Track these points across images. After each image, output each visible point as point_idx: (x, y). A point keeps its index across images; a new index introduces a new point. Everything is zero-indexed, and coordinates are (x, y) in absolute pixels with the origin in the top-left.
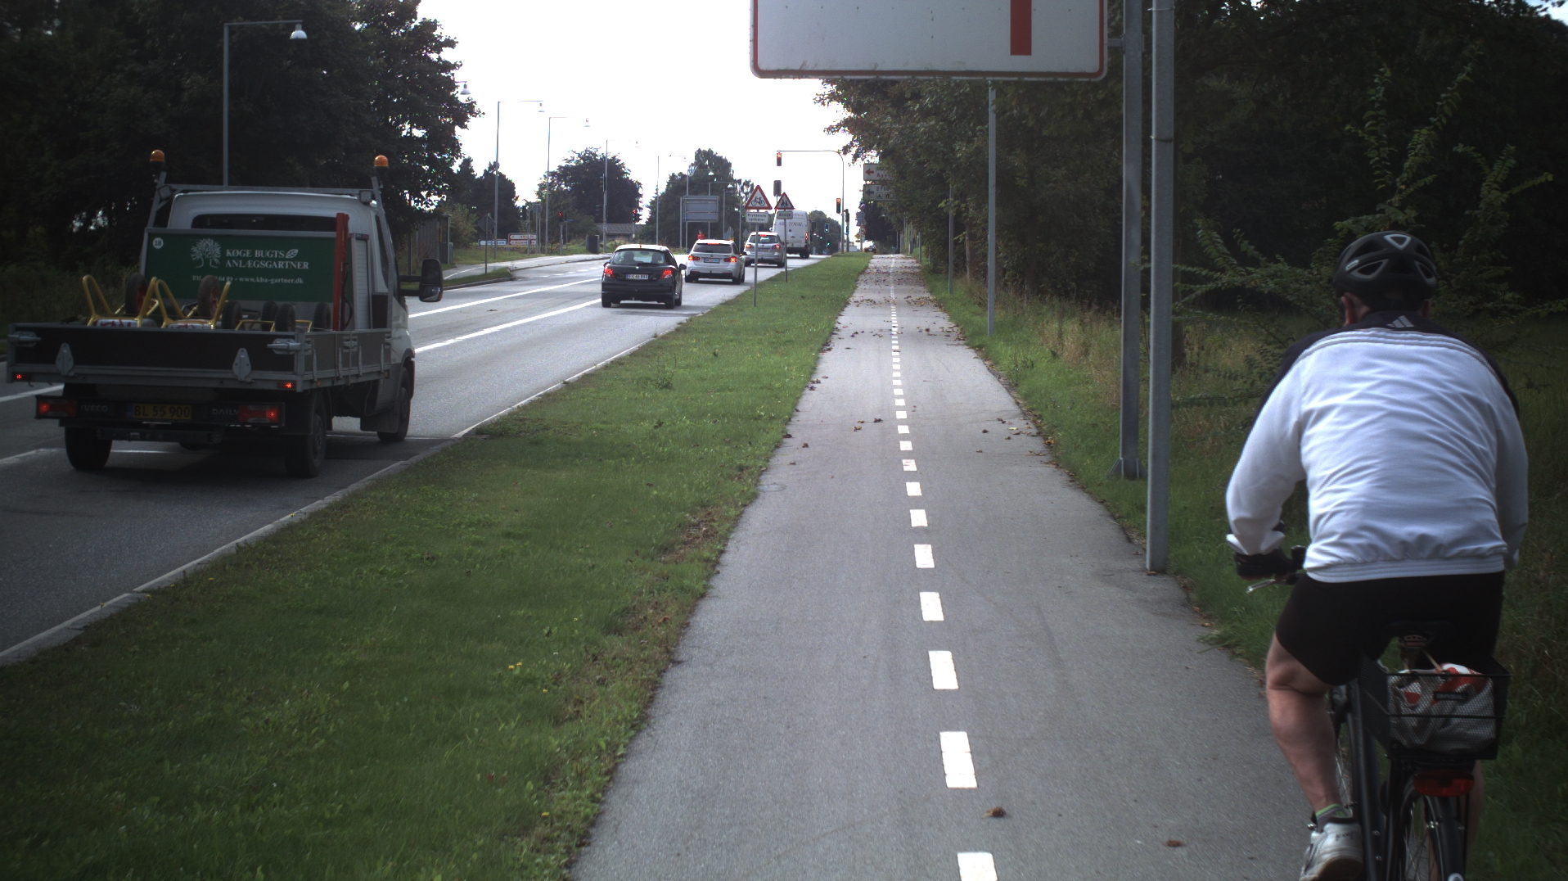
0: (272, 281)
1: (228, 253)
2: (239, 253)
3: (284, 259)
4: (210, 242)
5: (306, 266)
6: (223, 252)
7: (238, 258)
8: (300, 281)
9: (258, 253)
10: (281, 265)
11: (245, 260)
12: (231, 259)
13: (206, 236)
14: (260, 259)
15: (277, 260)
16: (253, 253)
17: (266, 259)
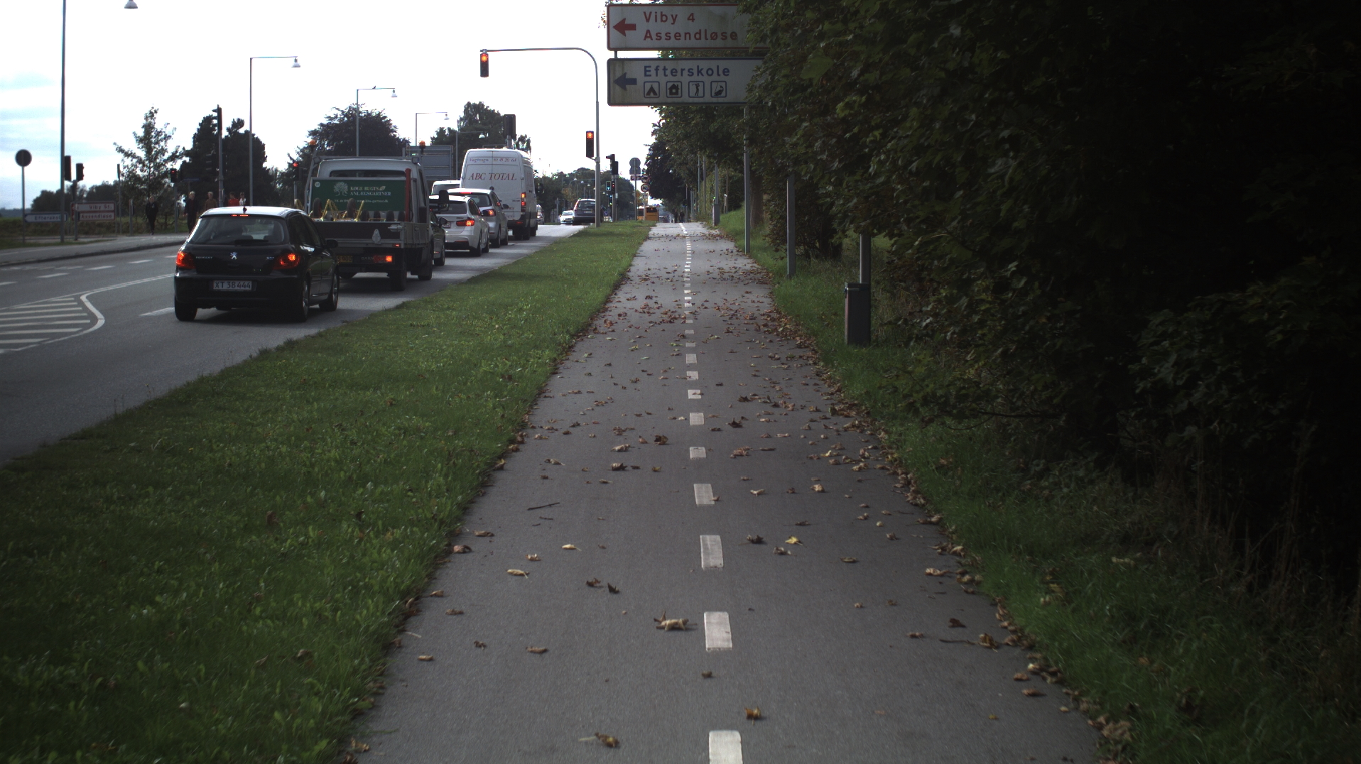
0: (374, 201)
1: (352, 188)
2: (357, 188)
3: (379, 191)
4: (342, 184)
6: (349, 188)
7: (356, 191)
8: (386, 201)
9: (366, 188)
10: (377, 193)
11: (360, 192)
12: (353, 191)
13: (341, 181)
14: (367, 191)
15: (376, 191)
16: (363, 188)
17: (370, 191)
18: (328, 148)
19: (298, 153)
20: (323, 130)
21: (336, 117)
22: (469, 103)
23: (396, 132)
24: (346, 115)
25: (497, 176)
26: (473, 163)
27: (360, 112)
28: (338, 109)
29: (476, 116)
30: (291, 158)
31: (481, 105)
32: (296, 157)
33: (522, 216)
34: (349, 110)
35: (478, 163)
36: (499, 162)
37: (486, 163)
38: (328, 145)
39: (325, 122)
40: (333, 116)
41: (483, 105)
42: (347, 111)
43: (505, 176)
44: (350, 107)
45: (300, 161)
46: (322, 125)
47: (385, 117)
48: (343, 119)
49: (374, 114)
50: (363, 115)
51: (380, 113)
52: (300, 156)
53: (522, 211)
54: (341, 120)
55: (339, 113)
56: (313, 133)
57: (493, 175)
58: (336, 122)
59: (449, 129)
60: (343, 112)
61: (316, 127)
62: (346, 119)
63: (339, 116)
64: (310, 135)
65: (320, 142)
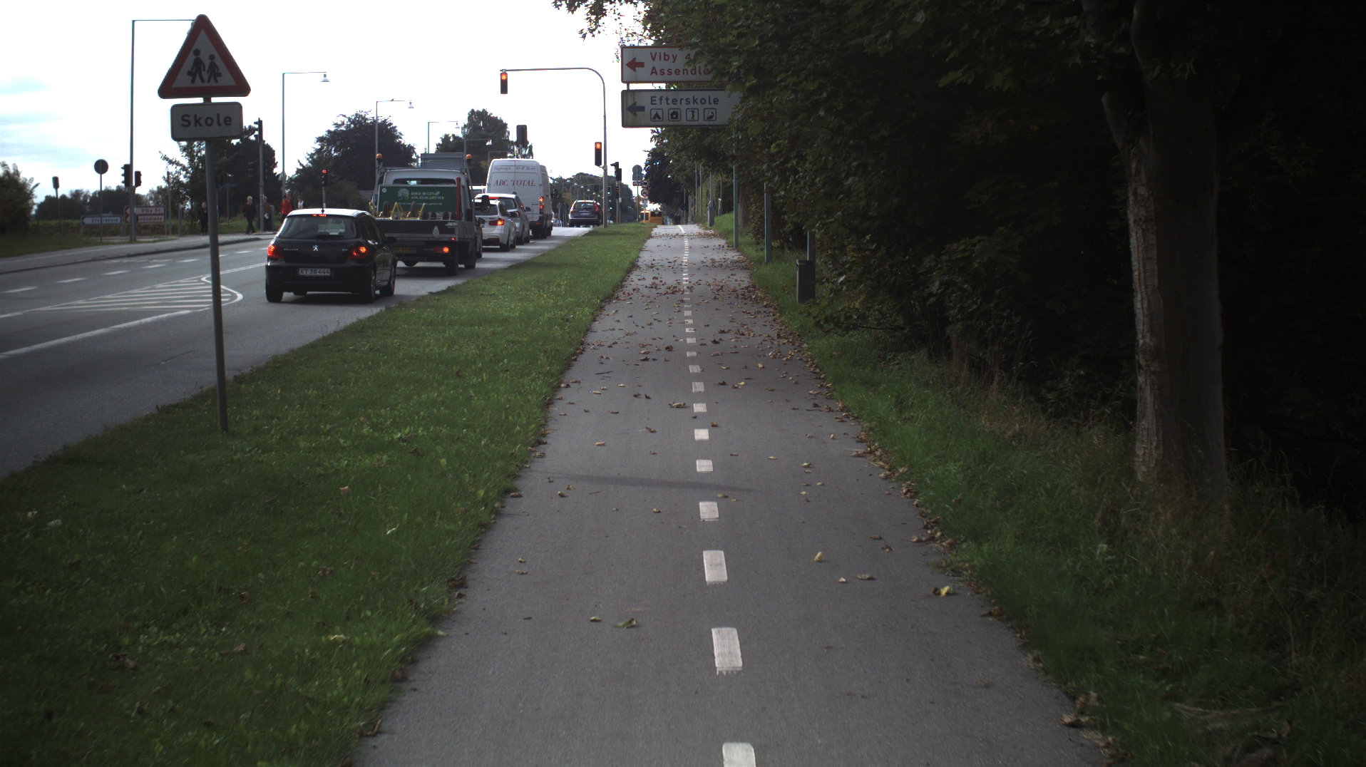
0: (430, 204)
1: (412, 193)
2: (416, 194)
3: (434, 196)
4: (405, 190)
5: (443, 198)
6: (410, 194)
8: (441, 204)
9: (424, 194)
10: (433, 198)
11: (419, 196)
12: (413, 196)
14: (425, 196)
15: (430, 196)
16: (422, 194)
17: (427, 196)
18: (335, 154)
19: (308, 159)
20: (332, 137)
21: (343, 123)
22: (473, 111)
23: (401, 138)
24: (353, 122)
25: (519, 183)
26: (497, 171)
27: (367, 119)
28: (344, 116)
29: (480, 123)
30: (301, 164)
31: (484, 112)
32: (305, 163)
33: (540, 217)
34: (356, 117)
35: (501, 170)
36: (520, 170)
37: (509, 171)
38: (335, 151)
39: (333, 129)
40: (340, 123)
41: (486, 112)
42: (353, 118)
43: (526, 183)
44: (356, 114)
45: (309, 168)
46: (329, 132)
47: (390, 124)
48: (350, 125)
49: (380, 121)
50: (369, 121)
51: (386, 120)
52: (310, 162)
53: (541, 213)
54: (348, 126)
55: (346, 120)
56: (320, 140)
57: (516, 182)
58: (343, 128)
59: (453, 136)
60: (349, 119)
61: (323, 133)
62: (352, 126)
63: (345, 123)
64: (317, 141)
65: (328, 148)
